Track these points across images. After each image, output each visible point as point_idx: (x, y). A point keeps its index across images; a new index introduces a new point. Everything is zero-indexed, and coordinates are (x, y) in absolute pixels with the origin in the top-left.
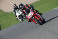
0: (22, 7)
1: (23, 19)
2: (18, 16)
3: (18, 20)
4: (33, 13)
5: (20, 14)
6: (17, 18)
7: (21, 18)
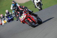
0: (16, 9)
1: (41, 6)
2: (36, 4)
3: (36, 7)
4: (26, 15)
5: (38, 2)
6: (35, 6)
7: (39, 5)
